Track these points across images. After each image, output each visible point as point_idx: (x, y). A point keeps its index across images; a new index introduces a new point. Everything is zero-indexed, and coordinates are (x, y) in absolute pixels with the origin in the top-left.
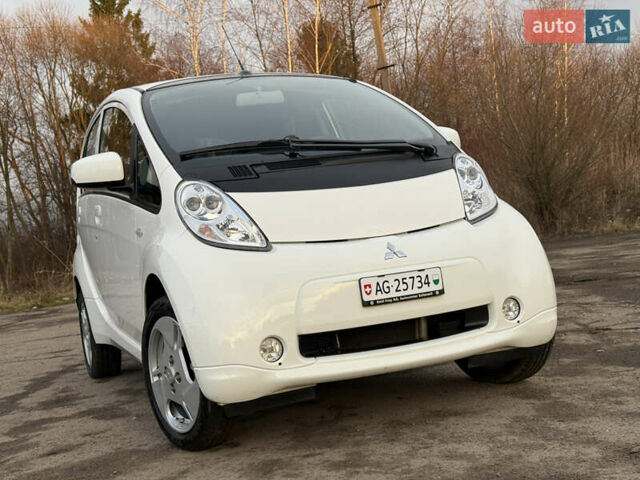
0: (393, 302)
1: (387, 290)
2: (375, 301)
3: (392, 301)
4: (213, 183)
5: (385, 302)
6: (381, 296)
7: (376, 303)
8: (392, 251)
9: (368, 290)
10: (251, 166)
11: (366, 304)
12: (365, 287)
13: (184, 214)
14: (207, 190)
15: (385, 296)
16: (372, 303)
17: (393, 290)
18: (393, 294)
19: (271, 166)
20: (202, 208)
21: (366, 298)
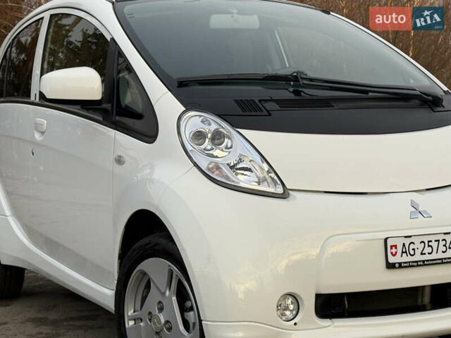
0: (418, 266)
1: (412, 253)
2: (400, 264)
3: (417, 264)
4: (220, 116)
5: (410, 265)
6: (406, 258)
7: (401, 266)
8: (417, 210)
9: (394, 250)
10: (260, 101)
11: (390, 266)
12: (392, 247)
13: (189, 148)
14: (213, 124)
15: (410, 259)
16: (397, 265)
17: (418, 252)
18: (418, 257)
19: (283, 103)
20: (207, 144)
21: (392, 260)
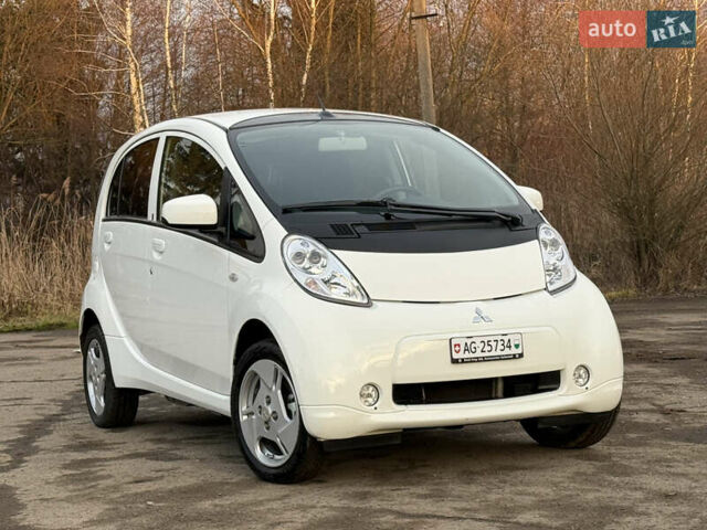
0: (479, 361)
1: (473, 350)
2: (463, 359)
3: (477, 360)
4: (316, 239)
5: (471, 361)
6: (467, 355)
7: (463, 361)
8: (480, 316)
9: (457, 348)
10: (352, 225)
11: (455, 361)
12: (455, 346)
13: (290, 267)
14: (312, 245)
15: (472, 355)
16: (460, 361)
17: (479, 350)
18: (479, 354)
19: (371, 227)
20: (306, 264)
21: (455, 356)
